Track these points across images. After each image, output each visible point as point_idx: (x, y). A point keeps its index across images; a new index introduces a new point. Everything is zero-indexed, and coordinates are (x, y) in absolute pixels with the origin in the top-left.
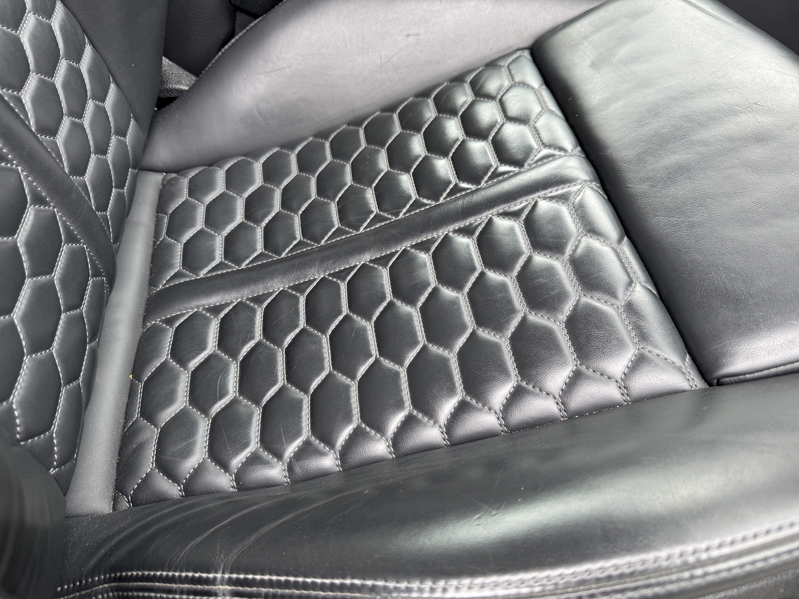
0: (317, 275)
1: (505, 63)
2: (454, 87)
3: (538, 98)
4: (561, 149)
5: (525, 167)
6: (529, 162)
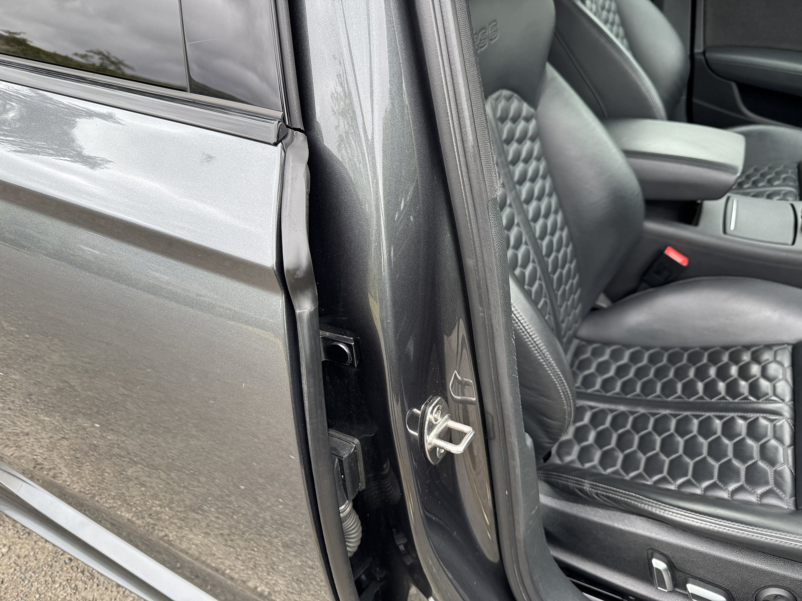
0: (641, 410)
1: (775, 348)
2: (743, 350)
4: (783, 400)
5: (760, 401)
6: (763, 399)
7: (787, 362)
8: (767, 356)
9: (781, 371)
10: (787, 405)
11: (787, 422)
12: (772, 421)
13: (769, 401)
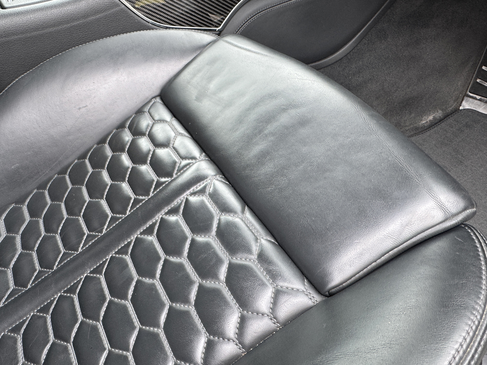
1: (146, 109)
2: (120, 132)
3: (171, 128)
4: (194, 158)
5: (175, 176)
6: (175, 172)
7: (166, 115)
8: (145, 123)
9: (168, 128)
10: (202, 160)
11: (217, 180)
12: (202, 191)
13: (182, 169)
